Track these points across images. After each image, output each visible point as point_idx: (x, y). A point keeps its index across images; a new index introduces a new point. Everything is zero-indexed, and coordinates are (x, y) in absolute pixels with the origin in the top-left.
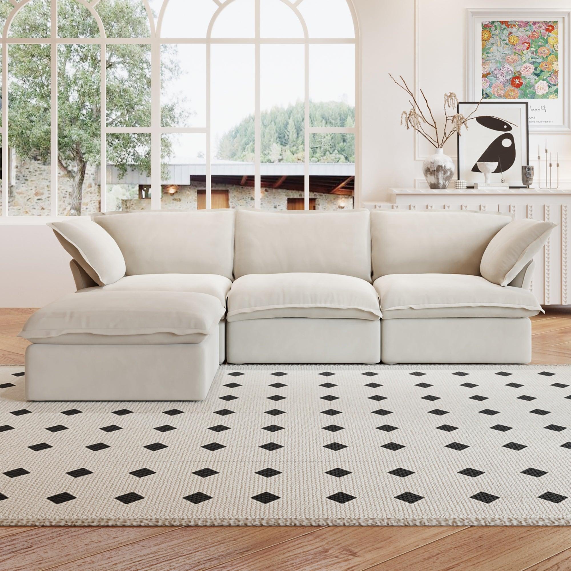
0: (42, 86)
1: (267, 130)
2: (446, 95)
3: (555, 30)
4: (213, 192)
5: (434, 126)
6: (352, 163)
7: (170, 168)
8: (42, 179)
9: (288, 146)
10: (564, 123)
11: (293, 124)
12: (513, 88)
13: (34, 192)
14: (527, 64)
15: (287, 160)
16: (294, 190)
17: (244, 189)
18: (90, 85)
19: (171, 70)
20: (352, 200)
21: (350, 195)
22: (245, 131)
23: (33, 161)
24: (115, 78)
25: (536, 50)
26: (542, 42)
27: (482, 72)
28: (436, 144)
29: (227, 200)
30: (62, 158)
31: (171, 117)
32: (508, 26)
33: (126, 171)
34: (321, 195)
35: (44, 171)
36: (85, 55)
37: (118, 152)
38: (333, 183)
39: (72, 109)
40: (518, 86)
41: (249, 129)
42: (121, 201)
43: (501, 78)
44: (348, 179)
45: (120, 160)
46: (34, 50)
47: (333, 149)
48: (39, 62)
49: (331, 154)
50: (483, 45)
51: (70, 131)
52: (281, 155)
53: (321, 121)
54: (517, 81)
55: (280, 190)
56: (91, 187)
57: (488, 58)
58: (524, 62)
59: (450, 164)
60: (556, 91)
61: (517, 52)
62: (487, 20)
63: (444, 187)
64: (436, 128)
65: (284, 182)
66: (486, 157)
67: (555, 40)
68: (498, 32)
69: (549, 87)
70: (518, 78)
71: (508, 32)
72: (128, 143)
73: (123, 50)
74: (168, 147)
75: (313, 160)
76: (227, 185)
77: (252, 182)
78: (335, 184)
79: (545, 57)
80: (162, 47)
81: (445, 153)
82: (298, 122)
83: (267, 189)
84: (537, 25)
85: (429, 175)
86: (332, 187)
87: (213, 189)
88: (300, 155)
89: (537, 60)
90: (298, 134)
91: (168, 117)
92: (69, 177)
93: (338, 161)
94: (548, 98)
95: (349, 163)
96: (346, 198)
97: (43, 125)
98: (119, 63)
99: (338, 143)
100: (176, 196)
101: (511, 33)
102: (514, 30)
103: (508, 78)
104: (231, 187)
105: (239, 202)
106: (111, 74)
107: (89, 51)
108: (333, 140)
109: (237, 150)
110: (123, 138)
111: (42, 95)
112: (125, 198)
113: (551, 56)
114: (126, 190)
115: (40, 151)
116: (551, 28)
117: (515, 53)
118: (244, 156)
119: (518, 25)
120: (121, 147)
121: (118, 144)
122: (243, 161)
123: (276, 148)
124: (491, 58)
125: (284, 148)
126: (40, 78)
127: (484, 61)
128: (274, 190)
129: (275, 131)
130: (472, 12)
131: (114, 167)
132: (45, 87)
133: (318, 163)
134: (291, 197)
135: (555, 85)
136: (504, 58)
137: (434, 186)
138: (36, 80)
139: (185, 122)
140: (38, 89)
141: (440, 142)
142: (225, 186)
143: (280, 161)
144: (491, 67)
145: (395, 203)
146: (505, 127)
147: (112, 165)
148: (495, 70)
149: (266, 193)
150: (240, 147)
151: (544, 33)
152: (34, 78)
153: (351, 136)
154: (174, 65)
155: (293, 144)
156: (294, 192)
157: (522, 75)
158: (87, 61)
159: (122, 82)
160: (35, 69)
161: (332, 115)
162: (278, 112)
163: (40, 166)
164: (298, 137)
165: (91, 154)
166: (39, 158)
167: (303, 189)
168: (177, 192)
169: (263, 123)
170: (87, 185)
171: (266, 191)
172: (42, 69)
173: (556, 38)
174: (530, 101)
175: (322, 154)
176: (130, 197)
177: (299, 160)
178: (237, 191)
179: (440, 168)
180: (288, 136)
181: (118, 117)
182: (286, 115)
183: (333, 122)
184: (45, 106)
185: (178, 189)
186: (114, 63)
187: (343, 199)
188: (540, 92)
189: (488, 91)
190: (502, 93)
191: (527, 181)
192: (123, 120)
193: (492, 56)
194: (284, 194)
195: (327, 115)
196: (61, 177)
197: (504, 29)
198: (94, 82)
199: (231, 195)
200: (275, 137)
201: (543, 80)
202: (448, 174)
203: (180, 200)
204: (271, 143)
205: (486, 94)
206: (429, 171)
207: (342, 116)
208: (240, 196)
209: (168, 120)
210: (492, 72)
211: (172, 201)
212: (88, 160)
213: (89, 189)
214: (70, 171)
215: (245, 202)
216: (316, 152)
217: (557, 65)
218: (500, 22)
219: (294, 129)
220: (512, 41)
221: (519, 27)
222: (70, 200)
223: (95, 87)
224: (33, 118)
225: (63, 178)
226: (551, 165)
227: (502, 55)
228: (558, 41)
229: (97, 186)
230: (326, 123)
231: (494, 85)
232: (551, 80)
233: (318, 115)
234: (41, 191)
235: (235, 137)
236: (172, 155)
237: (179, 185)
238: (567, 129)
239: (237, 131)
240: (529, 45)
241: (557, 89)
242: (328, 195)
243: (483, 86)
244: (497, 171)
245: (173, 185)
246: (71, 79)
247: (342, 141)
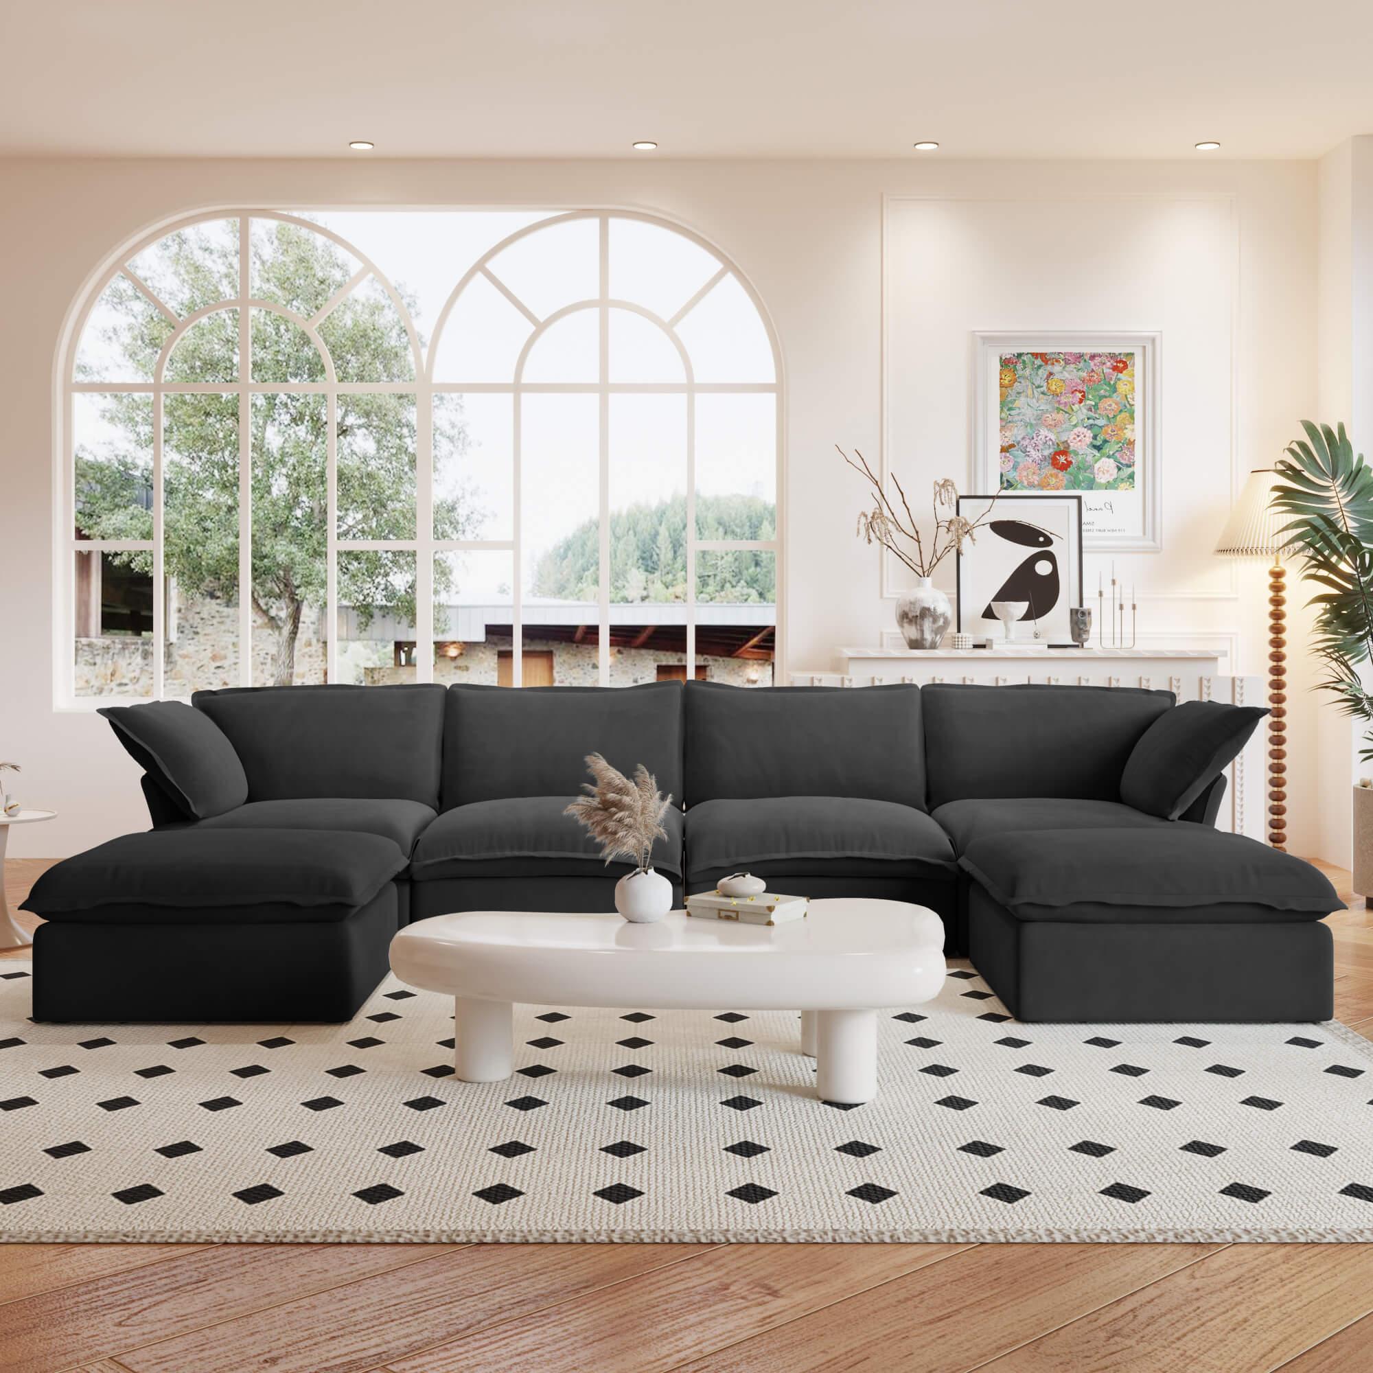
0: (224, 467)
1: (621, 546)
2: (936, 483)
3: (1129, 368)
4: (526, 654)
5: (916, 537)
6: (770, 604)
7: (448, 611)
8: (225, 631)
9: (657, 574)
10: (1144, 534)
11: (667, 534)
12: (1056, 471)
13: (211, 655)
14: (1080, 429)
15: (656, 598)
16: (667, 650)
17: (581, 649)
18: (309, 466)
19: (451, 439)
20: (770, 668)
21: (767, 660)
22: (582, 547)
23: (208, 600)
24: (353, 453)
25: (1096, 404)
26: (1106, 390)
27: (1000, 443)
28: (920, 570)
29: (551, 668)
30: (259, 594)
31: (451, 523)
32: (1046, 361)
33: (372, 617)
34: (716, 660)
35: (228, 617)
36: (301, 413)
37: (359, 583)
38: (737, 639)
39: (276, 508)
40: (1064, 467)
41: (589, 544)
42: (363, 671)
43: (1033, 453)
44: (764, 632)
45: (361, 598)
46: (209, 404)
47: (737, 578)
48: (218, 426)
49: (733, 587)
50: (1001, 395)
51: (272, 547)
52: (645, 589)
53: (717, 530)
54: (1062, 459)
55: (643, 652)
56: (310, 645)
57: (1010, 418)
58: (1075, 426)
59: (944, 606)
60: (1131, 476)
61: (1062, 407)
62: (1009, 351)
63: (933, 646)
64: (919, 542)
65: (650, 637)
66: (1008, 593)
67: (1128, 387)
68: (1028, 372)
69: (1119, 469)
70: (1064, 453)
71: (1047, 373)
72: (376, 568)
73: (367, 404)
74: (445, 574)
75: (703, 598)
76: (550, 643)
77: (595, 636)
78: (741, 639)
79: (1111, 416)
80: (436, 399)
81: (935, 585)
82: (675, 530)
83: (621, 648)
84: (1098, 360)
85: (906, 625)
86: (734, 645)
87: (527, 648)
88: (678, 589)
89: (1097, 422)
90: (675, 552)
91: (447, 522)
92: (272, 628)
93: (746, 600)
94: (1116, 488)
95: (765, 604)
96: (760, 665)
97: (226, 536)
98: (360, 427)
99: (747, 569)
100: (460, 662)
101: (1051, 374)
102: (1057, 368)
103: (1046, 453)
104: (556, 646)
105: (571, 672)
106: (346, 445)
107: (306, 406)
108: (737, 563)
109: (568, 580)
110: (367, 559)
111: (224, 484)
112: (370, 665)
113: (1123, 415)
114: (373, 651)
115: (221, 582)
116: (1121, 365)
117: (1058, 410)
118: (581, 590)
119: (1064, 360)
120: (363, 574)
121: (359, 570)
122: (578, 599)
123: (637, 577)
124: (1016, 418)
125: (651, 577)
126: (220, 454)
127: (1004, 424)
128: (633, 652)
129: (634, 545)
130: (984, 338)
131: (350, 610)
132: (229, 469)
133: (711, 603)
134: (664, 663)
135: (1129, 466)
136: (1039, 418)
137: (915, 644)
138: (213, 457)
139: (476, 531)
140: (216, 473)
141: (926, 567)
142: (546, 644)
143: (643, 599)
144: (1016, 433)
145: (847, 674)
146: (1041, 539)
147: (347, 607)
148: (1023, 438)
149: (620, 656)
150: (573, 576)
151: (1110, 374)
152: (210, 453)
153: (769, 555)
154: (456, 430)
155: (666, 570)
156: (668, 654)
157: (1071, 448)
158: (303, 423)
159: (365, 460)
160: (211, 438)
161: (736, 519)
162: (641, 512)
163: (221, 609)
164: (675, 558)
165: (310, 587)
166: (219, 594)
167: (684, 650)
168: (461, 654)
169: (614, 533)
170: (304, 641)
171: (619, 652)
172: (224, 438)
173: (1132, 383)
174: (1086, 495)
175: (719, 588)
176: (378, 663)
177: (677, 597)
178: (568, 653)
179: (925, 612)
180: (658, 555)
181: (358, 523)
182: (655, 520)
183: (738, 530)
184: (230, 502)
185: (464, 649)
186: (351, 427)
187: (756, 667)
188: (1102, 479)
189: (1012, 476)
190: (1035, 479)
191: (1080, 635)
192: (366, 528)
193: (1018, 414)
194: (652, 658)
195: (726, 518)
196: (258, 627)
197: (1040, 367)
198: (315, 461)
199: (557, 660)
200: (635, 558)
201: (1109, 457)
202: (941, 622)
203: (467, 668)
204: (628, 567)
205: (1008, 481)
206: (907, 618)
207: (754, 520)
208: (573, 661)
209: (446, 527)
210: (1018, 443)
211: (454, 671)
212: (305, 598)
213: (307, 650)
214: (273, 618)
215: (582, 672)
216: (708, 585)
217: (1133, 430)
218: (1033, 354)
219: (668, 542)
220: (1053, 388)
221: (1067, 363)
222: (274, 668)
223: (318, 469)
224: (209, 524)
225: (260, 630)
226: (1121, 607)
227: (1035, 413)
228: (1133, 388)
229: (321, 645)
230: (726, 533)
231: (1021, 465)
232: (1122, 457)
233: (711, 518)
234: (223, 652)
235: (564, 558)
236: (453, 589)
237: (465, 643)
238: (1151, 543)
239: (568, 547)
240: (1083, 396)
241: (1133, 473)
242: (727, 659)
243: (1002, 468)
244: (1028, 617)
245: (454, 643)
246: (276, 455)
247: (753, 563)
